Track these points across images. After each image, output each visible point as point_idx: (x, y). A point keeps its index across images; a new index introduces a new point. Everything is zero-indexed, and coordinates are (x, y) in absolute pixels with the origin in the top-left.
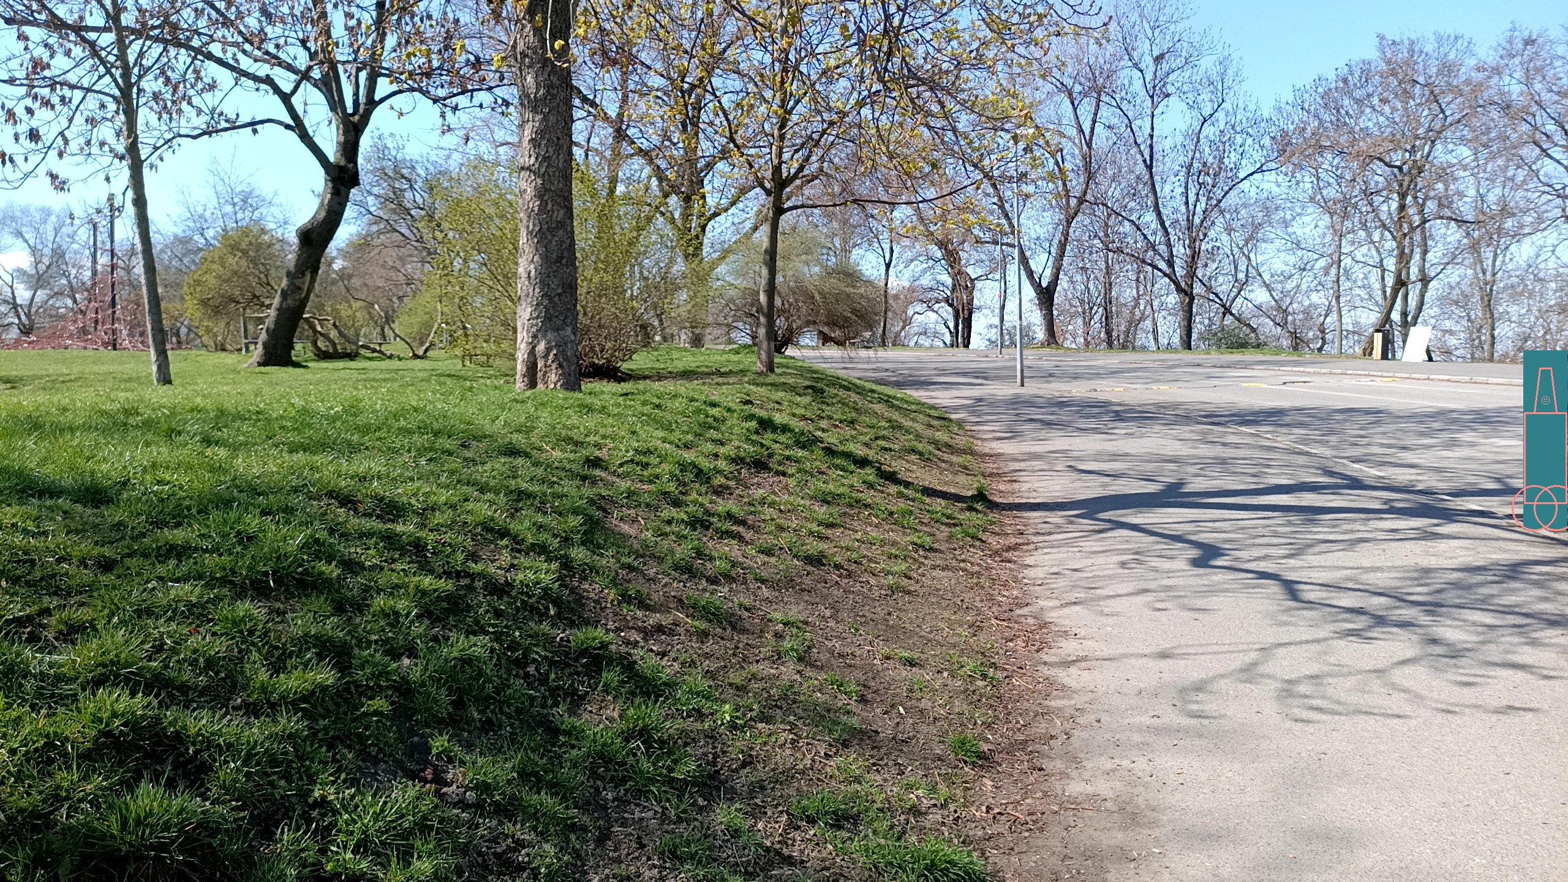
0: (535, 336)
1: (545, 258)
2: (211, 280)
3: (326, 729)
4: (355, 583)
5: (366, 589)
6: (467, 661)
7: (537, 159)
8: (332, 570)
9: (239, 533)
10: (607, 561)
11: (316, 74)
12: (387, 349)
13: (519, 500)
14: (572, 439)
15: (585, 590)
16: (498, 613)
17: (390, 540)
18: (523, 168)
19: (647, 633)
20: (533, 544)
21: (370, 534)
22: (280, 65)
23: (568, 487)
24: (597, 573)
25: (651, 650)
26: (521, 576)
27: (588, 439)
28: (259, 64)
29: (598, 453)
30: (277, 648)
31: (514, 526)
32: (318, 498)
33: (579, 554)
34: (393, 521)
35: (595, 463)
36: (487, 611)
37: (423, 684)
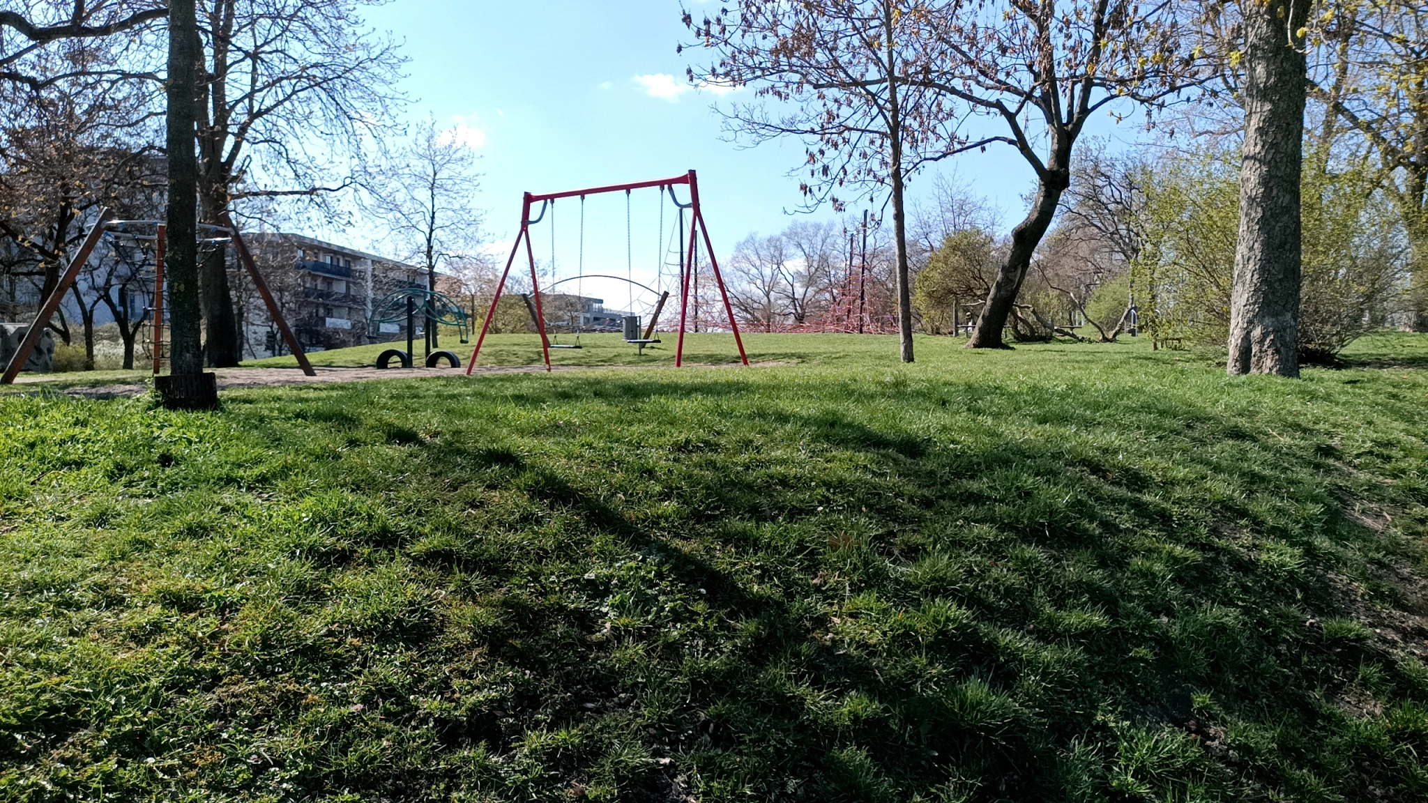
0: (1250, 322)
1: (1266, 245)
2: (936, 275)
3: (1100, 663)
4: (1115, 542)
5: (1124, 549)
6: (1221, 629)
7: (1263, 146)
8: (1094, 528)
9: (1018, 488)
10: (1352, 551)
11: (1037, 93)
12: (1079, 333)
13: (1253, 483)
14: (1299, 425)
15: (1331, 580)
16: (1246, 590)
17: (1140, 508)
18: (1247, 158)
19: (1407, 635)
20: (1273, 527)
21: (1122, 501)
22: (1008, 89)
23: (1303, 474)
24: (1345, 564)
25: (1414, 654)
26: (1264, 557)
27: (1317, 427)
28: (991, 91)
29: (1329, 442)
30: (1058, 588)
31: (1252, 507)
32: (1073, 464)
33: (1323, 543)
34: (1140, 492)
35: (1328, 451)
36: (1235, 586)
37: (1182, 642)
